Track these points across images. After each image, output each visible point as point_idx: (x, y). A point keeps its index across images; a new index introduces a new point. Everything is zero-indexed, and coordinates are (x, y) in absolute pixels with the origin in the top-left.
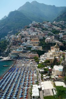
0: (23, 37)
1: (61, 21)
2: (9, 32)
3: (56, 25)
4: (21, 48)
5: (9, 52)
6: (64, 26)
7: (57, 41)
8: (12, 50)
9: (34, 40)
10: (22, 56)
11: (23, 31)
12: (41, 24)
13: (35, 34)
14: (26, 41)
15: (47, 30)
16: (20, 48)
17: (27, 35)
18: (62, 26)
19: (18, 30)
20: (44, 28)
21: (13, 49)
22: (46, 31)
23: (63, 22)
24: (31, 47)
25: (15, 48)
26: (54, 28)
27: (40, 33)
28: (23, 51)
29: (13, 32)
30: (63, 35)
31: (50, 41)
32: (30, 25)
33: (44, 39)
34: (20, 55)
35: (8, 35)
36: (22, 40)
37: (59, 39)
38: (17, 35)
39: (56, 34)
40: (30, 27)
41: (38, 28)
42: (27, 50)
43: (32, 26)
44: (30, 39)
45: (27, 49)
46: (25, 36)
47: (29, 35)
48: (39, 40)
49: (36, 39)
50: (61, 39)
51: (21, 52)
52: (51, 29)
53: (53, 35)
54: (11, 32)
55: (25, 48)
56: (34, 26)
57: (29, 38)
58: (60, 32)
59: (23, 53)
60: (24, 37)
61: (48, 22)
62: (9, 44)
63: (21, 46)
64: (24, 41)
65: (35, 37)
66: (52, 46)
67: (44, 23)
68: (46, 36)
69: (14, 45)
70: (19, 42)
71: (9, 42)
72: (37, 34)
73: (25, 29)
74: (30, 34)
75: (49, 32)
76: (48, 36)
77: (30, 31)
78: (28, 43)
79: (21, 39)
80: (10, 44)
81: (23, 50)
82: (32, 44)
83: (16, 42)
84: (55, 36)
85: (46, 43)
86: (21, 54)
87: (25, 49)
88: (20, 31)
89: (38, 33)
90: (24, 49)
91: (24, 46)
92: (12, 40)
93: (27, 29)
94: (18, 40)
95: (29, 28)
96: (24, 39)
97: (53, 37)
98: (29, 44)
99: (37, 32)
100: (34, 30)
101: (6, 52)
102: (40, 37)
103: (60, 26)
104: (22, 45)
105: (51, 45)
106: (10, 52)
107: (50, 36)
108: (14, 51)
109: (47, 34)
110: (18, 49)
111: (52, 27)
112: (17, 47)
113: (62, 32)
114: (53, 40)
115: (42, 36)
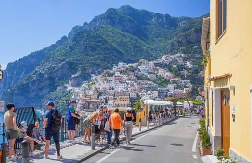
0: (100, 94)
2: (73, 76)
9: (121, 100)
11: (100, 82)
12: (134, 66)
13: (123, 89)
14: (106, 101)
15: (145, 78)
20: (140, 75)
22: (144, 82)
23: (183, 55)
26: (160, 74)
29: (80, 75)
30: (175, 89)
32: (114, 69)
35: (70, 82)
36: (99, 100)
39: (163, 86)
40: (114, 73)
41: (128, 75)
44: (114, 99)
46: (104, 93)
47: (111, 91)
48: (129, 100)
49: (124, 99)
53: (156, 90)
56: (121, 72)
57: (112, 97)
58: (171, 83)
60: (102, 94)
61: (149, 61)
64: (103, 102)
65: (121, 93)
69: (84, 109)
73: (104, 79)
74: (113, 89)
75: (150, 82)
76: (147, 90)
77: (113, 81)
78: (110, 106)
79: (98, 97)
83: (89, 104)
84: (159, 91)
89: (129, 86)
92: (81, 99)
93: (109, 78)
94: (92, 100)
95: (111, 75)
96: (103, 98)
97: (156, 93)
99: (126, 83)
100: (121, 79)
102: (131, 94)
107: (149, 92)
109: (145, 87)
111: (156, 72)
113: (174, 82)
115: (135, 92)
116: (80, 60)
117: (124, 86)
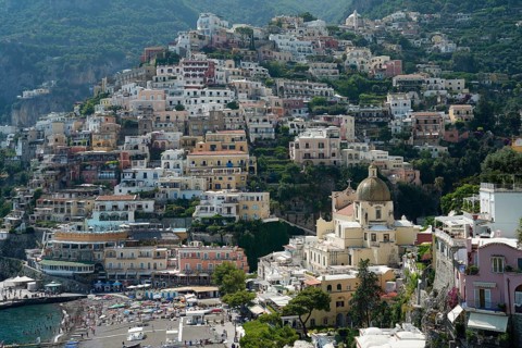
0: (130, 127)
1: (400, 14)
2: (26, 93)
3: (361, 43)
4: (121, 205)
5: (25, 238)
6: (417, 43)
7: (373, 155)
8: (53, 224)
9: (213, 148)
10: (126, 264)
11: (129, 86)
12: (257, 32)
13: (221, 107)
15: (300, 73)
16: (109, 205)
17: (163, 115)
18: (404, 43)
19: (91, 77)
20: (281, 62)
21: (62, 216)
22: (297, 85)
24: (189, 195)
25: (73, 208)
26: (351, 60)
27: (256, 96)
28: (133, 232)
29: (54, 92)
30: (415, 109)
31: (322, 156)
32: (183, 40)
33: (284, 136)
34: (110, 263)
35: (15, 116)
36: (123, 149)
37: (386, 135)
38: (90, 112)
39: (368, 101)
40: (183, 52)
41: (238, 59)
42: (160, 218)
43: (194, 49)
44: (184, 145)
45: (161, 212)
46: (146, 121)
47: (174, 113)
48: (244, 143)
49: (228, 142)
50: (398, 136)
51: (116, 239)
52: (330, 70)
53: (344, 112)
54: (43, 90)
55: (149, 206)
56: (208, 50)
57: (177, 136)
58: (395, 91)
59: (137, 245)
60: (135, 126)
61: (308, 18)
62: (24, 181)
63: (120, 191)
64: (142, 157)
65: (215, 123)
66: (340, 189)
67: (278, 28)
68: (298, 120)
69: (63, 185)
70: (105, 168)
71: (24, 164)
72: (233, 106)
73: (142, 72)
74: (180, 108)
75: (318, 89)
76: (312, 114)
77: (181, 81)
78: (169, 172)
79: (120, 141)
80: (37, 177)
81: (131, 222)
82: (199, 173)
83: (83, 168)
84: (357, 115)
85: (295, 170)
86: (119, 249)
87: (147, 216)
88: (106, 88)
89: (242, 97)
90: (138, 216)
91: (143, 195)
92: (50, 150)
93: (162, 71)
94: (97, 151)
95: (171, 59)
96: (139, 140)
97: (348, 123)
98: (176, 178)
99: (232, 87)
100: (211, 75)
101: (7, 241)
102: (252, 126)
103: (394, 47)
104: (128, 183)
105: (332, 185)
106: (32, 236)
107: (321, 120)
108: (66, 228)
109: (302, 104)
110: (96, 215)
111: (338, 55)
112: (88, 203)
113: (406, 87)
114: (344, 146)
115: (268, 116)
116: (49, 40)
117: (222, 99)
